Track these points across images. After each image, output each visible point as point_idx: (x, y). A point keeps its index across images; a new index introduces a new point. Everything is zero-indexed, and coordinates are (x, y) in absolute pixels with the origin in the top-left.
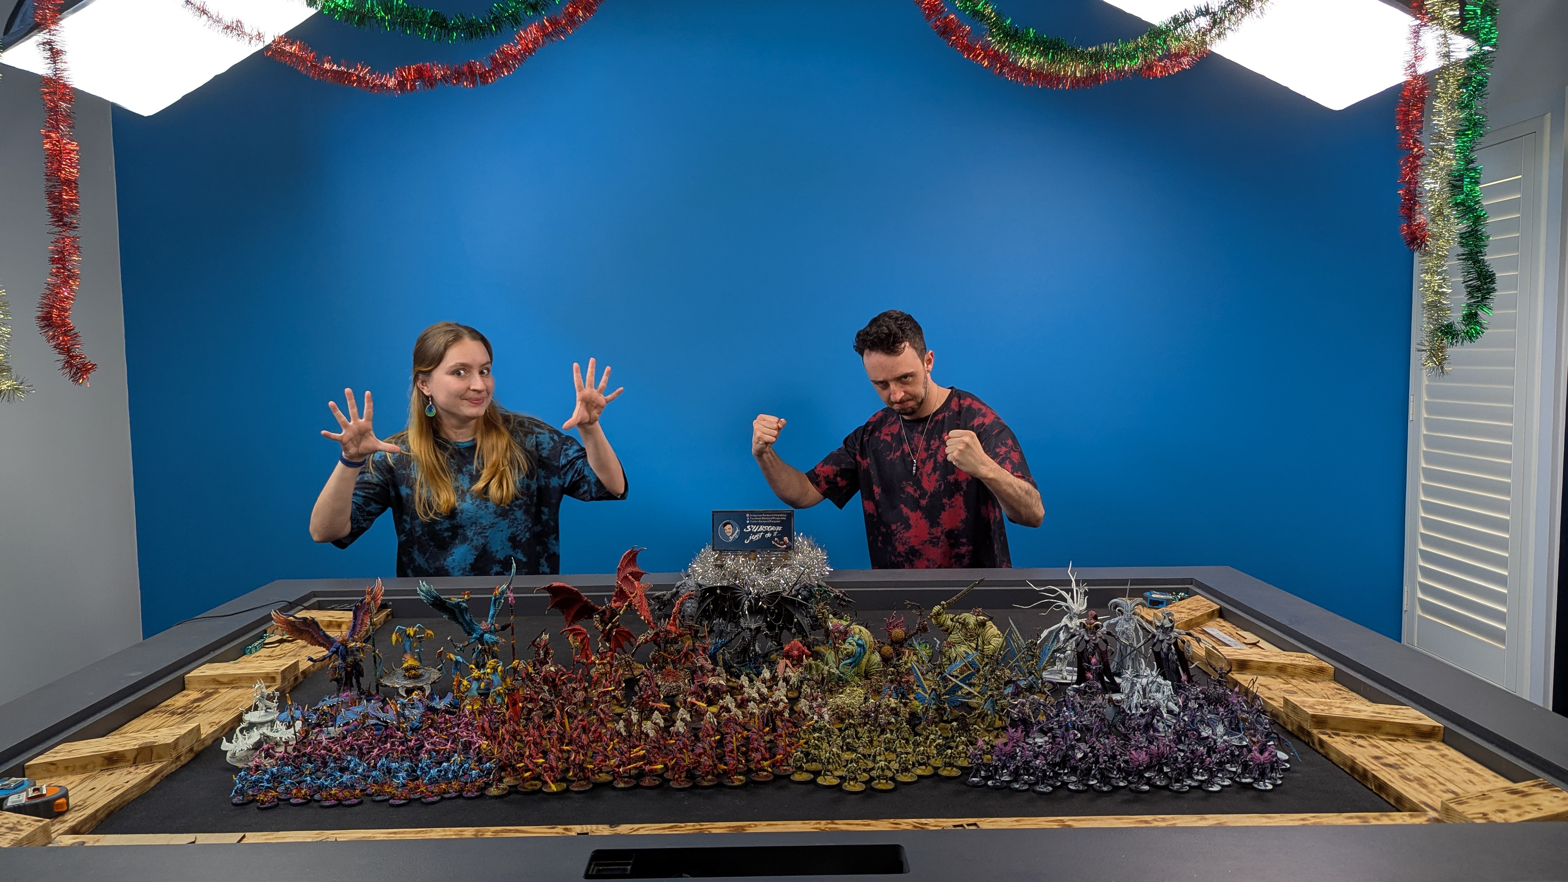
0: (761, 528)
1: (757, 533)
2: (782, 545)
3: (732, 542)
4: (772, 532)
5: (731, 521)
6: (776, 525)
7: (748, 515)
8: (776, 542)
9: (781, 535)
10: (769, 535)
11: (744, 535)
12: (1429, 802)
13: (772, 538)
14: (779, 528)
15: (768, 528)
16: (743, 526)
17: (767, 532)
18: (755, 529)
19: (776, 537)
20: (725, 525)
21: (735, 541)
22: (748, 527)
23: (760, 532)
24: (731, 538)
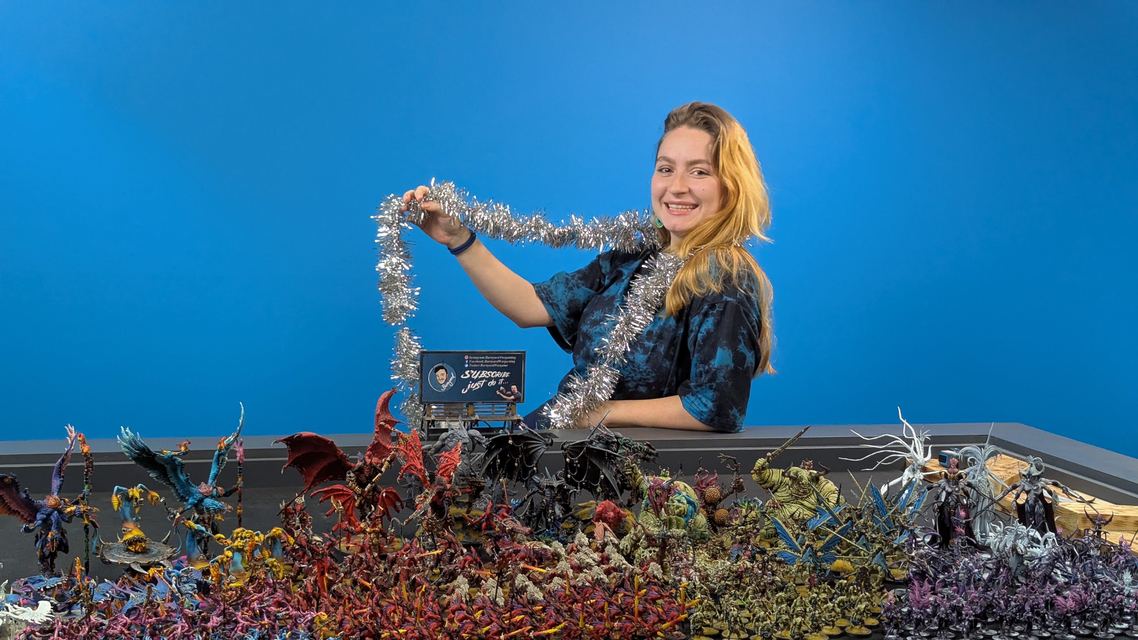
0: (484, 374)
1: (478, 380)
2: (509, 396)
3: (446, 392)
4: (497, 379)
5: (445, 365)
6: (502, 370)
7: (466, 357)
8: (502, 392)
9: (508, 383)
10: (493, 383)
11: (461, 383)
13: (497, 387)
14: (506, 374)
15: (493, 374)
16: (460, 370)
17: (490, 379)
18: (475, 374)
19: (502, 385)
20: (437, 370)
21: (450, 390)
22: (467, 372)
23: (482, 379)
24: (444, 387)
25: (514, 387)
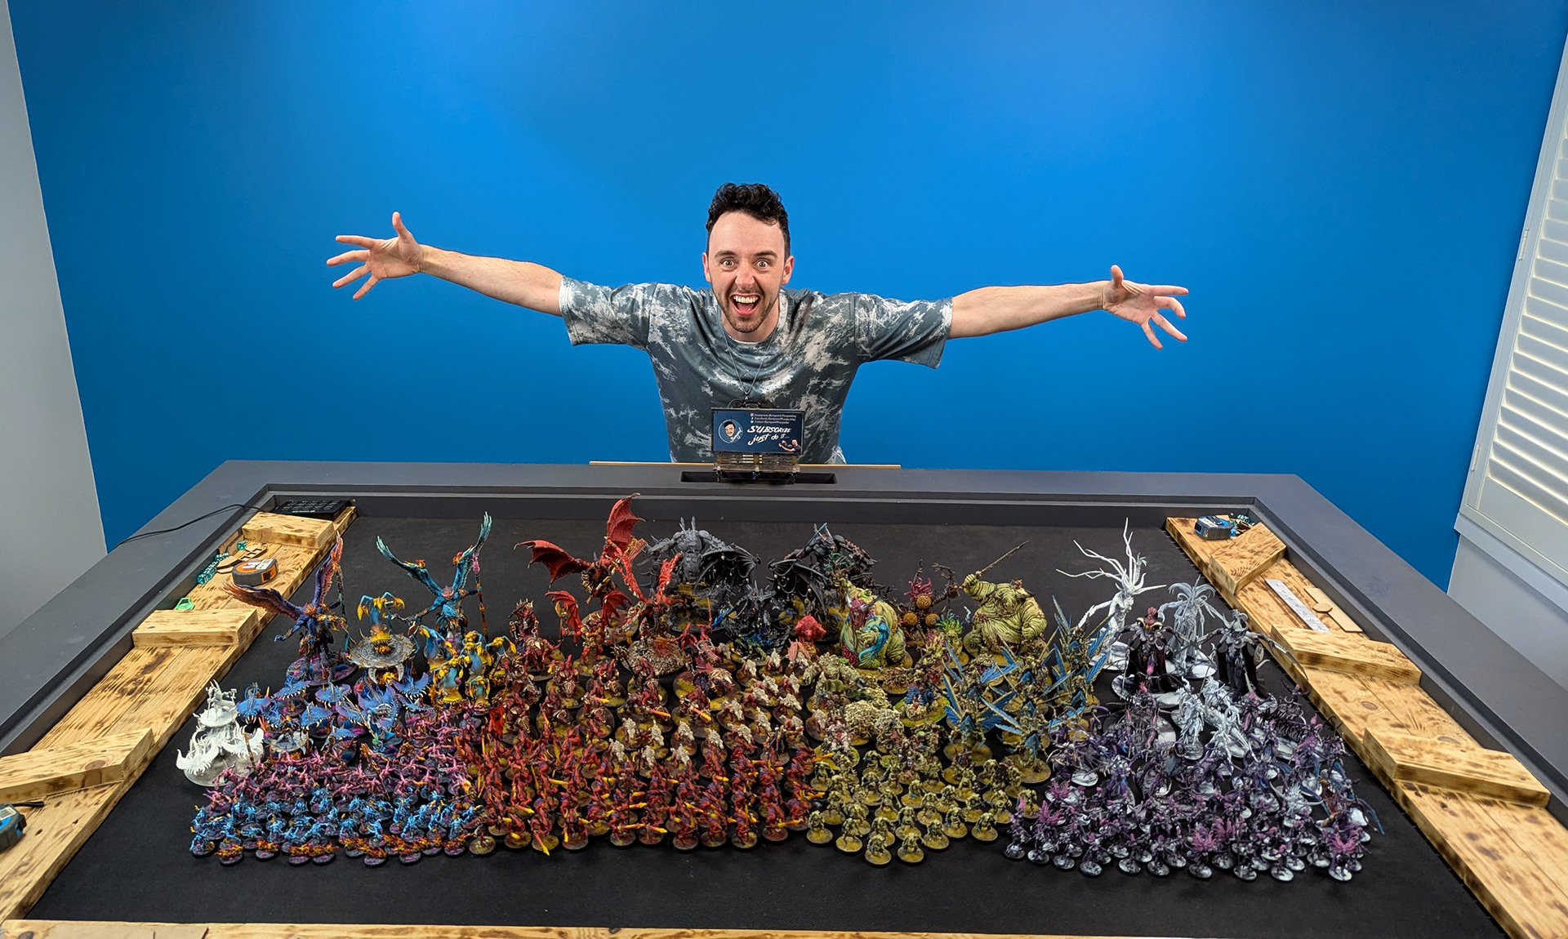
0: (767, 429)
1: (762, 434)
2: (791, 448)
3: (733, 444)
4: (779, 434)
5: (733, 421)
6: (784, 426)
7: (752, 415)
8: (783, 445)
9: (790, 437)
10: (775, 437)
11: (747, 437)
12: (1535, 925)
13: (779, 440)
14: (788, 430)
15: (775, 429)
16: (747, 426)
17: (773, 434)
18: (760, 430)
19: (784, 439)
20: (726, 424)
21: (737, 442)
22: (752, 428)
23: (766, 433)
24: (733, 439)
25: (795, 441)
